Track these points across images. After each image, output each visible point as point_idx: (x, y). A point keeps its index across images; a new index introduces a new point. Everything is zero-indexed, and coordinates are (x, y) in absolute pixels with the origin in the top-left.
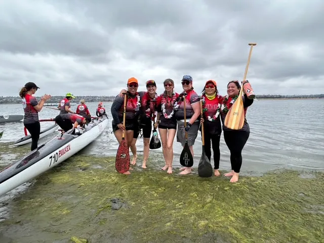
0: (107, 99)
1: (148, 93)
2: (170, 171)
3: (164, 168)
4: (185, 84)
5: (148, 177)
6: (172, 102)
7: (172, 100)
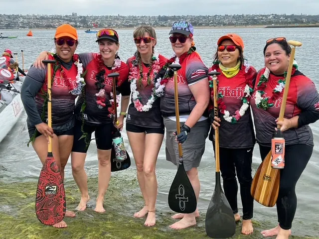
0: (45, 23)
1: (100, 57)
2: (151, 221)
3: (140, 214)
4: (178, 41)
5: (103, 234)
6: (152, 77)
7: (151, 71)
